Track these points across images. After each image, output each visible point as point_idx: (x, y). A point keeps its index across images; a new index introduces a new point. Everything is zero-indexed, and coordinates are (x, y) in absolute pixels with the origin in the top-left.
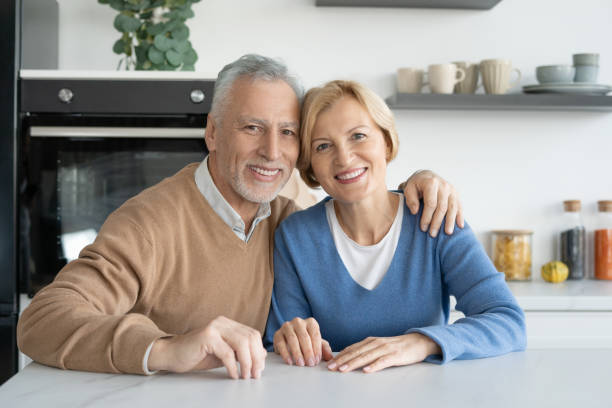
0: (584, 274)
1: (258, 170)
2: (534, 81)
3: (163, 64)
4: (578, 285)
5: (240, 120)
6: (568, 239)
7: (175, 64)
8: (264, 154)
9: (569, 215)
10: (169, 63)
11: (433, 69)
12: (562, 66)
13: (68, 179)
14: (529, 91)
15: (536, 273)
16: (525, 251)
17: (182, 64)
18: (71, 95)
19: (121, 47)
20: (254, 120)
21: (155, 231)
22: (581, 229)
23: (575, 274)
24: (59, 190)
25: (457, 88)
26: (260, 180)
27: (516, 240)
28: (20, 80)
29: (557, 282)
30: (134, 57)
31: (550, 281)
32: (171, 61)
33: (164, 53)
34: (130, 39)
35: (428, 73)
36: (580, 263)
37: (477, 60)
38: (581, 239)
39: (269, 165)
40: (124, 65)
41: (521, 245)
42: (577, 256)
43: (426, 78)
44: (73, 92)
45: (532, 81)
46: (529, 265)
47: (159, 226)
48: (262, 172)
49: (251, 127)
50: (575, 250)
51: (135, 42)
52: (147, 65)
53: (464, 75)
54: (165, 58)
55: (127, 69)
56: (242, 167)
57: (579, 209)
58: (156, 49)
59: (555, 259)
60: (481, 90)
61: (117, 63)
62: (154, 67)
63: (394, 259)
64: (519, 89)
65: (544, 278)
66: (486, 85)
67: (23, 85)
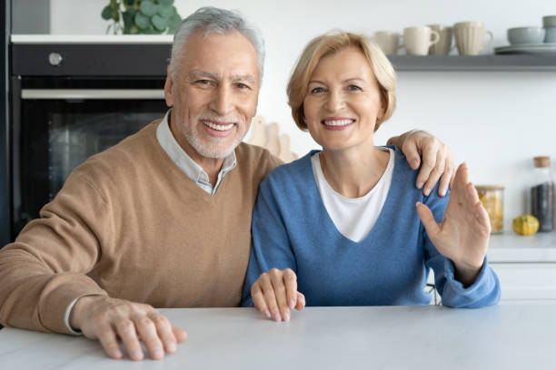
0: (553, 228)
1: (211, 125)
2: (505, 43)
3: (149, 28)
4: (547, 238)
5: (191, 75)
6: (538, 194)
7: (161, 28)
8: (214, 108)
9: (538, 170)
10: (155, 28)
11: (409, 32)
12: (532, 28)
13: (60, 140)
14: (501, 52)
15: (508, 226)
16: (498, 205)
17: (168, 29)
18: (60, 58)
19: (109, 13)
20: (205, 74)
21: (110, 188)
22: (550, 184)
23: (545, 227)
24: (50, 150)
25: (432, 50)
26: (213, 135)
27: (488, 195)
28: (11, 44)
29: (528, 235)
30: (121, 23)
31: (521, 233)
32: (157, 26)
33: (150, 19)
34: (117, 6)
35: (404, 36)
36: (549, 216)
37: (450, 24)
38: (550, 193)
39: (220, 120)
40: (112, 30)
41: (493, 199)
42: (547, 210)
43: (401, 41)
44: (62, 56)
45: (504, 42)
46: (501, 219)
47: (114, 183)
48: (214, 126)
49: (203, 82)
50: (545, 204)
51: (123, 8)
52: (134, 30)
53: (438, 37)
54: (151, 22)
55: (115, 33)
56: (195, 122)
57: (549, 165)
58: (142, 14)
59: (525, 212)
60: (454, 52)
61: (106, 28)
62: (141, 31)
63: (381, 214)
64: (491, 51)
65: (515, 231)
66: (459, 47)
67: (14, 49)
